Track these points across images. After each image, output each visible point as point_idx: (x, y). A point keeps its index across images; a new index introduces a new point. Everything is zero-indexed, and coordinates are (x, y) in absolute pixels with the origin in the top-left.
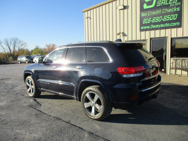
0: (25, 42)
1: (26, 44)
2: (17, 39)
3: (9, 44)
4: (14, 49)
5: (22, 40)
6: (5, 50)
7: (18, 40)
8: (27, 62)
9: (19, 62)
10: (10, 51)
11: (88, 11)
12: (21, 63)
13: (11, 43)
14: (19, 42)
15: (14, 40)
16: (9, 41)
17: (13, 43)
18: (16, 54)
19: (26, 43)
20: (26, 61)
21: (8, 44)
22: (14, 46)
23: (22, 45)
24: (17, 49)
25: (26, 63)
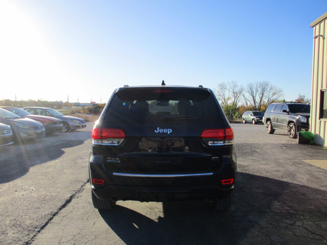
0: (280, 89)
1: (282, 93)
2: (267, 84)
3: (254, 93)
4: (261, 101)
5: (275, 86)
6: (248, 101)
7: (270, 86)
8: (254, 122)
9: (244, 122)
10: (255, 103)
11: (320, 22)
12: (246, 123)
13: (257, 91)
14: (271, 89)
15: (262, 85)
16: (255, 87)
17: (260, 90)
18: (263, 108)
19: (281, 91)
20: (253, 119)
21: (252, 92)
22: (261, 96)
23: (274, 94)
24: (265, 100)
25: (252, 123)
